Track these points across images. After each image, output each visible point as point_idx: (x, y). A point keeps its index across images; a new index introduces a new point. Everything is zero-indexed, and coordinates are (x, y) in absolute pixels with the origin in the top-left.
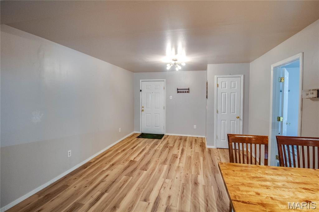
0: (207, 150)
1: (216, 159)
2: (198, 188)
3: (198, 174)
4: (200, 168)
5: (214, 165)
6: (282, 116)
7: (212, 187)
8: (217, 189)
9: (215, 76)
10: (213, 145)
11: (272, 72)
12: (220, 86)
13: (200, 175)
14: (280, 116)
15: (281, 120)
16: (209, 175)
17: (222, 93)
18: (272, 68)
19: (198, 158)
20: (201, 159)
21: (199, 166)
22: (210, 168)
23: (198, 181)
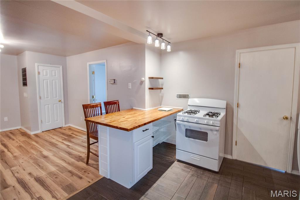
0: (33, 136)
1: (48, 139)
2: (50, 158)
3: (41, 152)
4: (38, 149)
5: (50, 142)
6: (95, 95)
7: (60, 153)
8: (65, 152)
9: (36, 64)
10: (38, 130)
11: (88, 67)
12: (41, 73)
13: (43, 152)
14: (93, 95)
15: (94, 98)
16: (51, 149)
17: (44, 80)
18: (88, 65)
19: (30, 144)
20: (34, 143)
21: (37, 148)
22: (49, 145)
23: (45, 155)
